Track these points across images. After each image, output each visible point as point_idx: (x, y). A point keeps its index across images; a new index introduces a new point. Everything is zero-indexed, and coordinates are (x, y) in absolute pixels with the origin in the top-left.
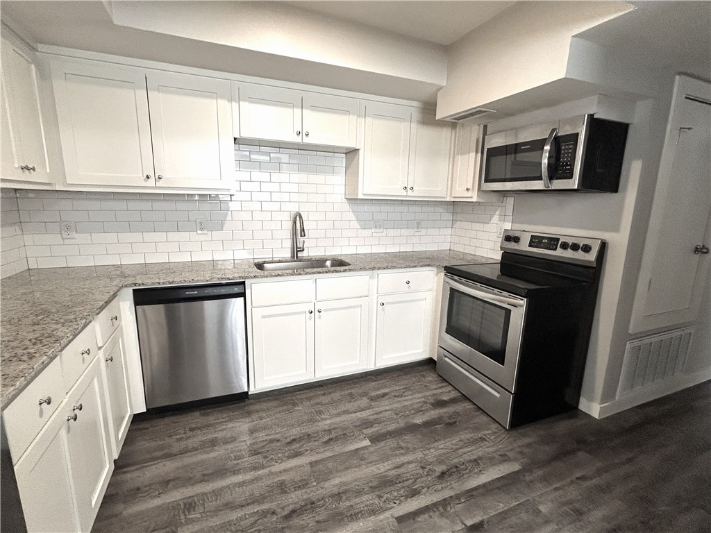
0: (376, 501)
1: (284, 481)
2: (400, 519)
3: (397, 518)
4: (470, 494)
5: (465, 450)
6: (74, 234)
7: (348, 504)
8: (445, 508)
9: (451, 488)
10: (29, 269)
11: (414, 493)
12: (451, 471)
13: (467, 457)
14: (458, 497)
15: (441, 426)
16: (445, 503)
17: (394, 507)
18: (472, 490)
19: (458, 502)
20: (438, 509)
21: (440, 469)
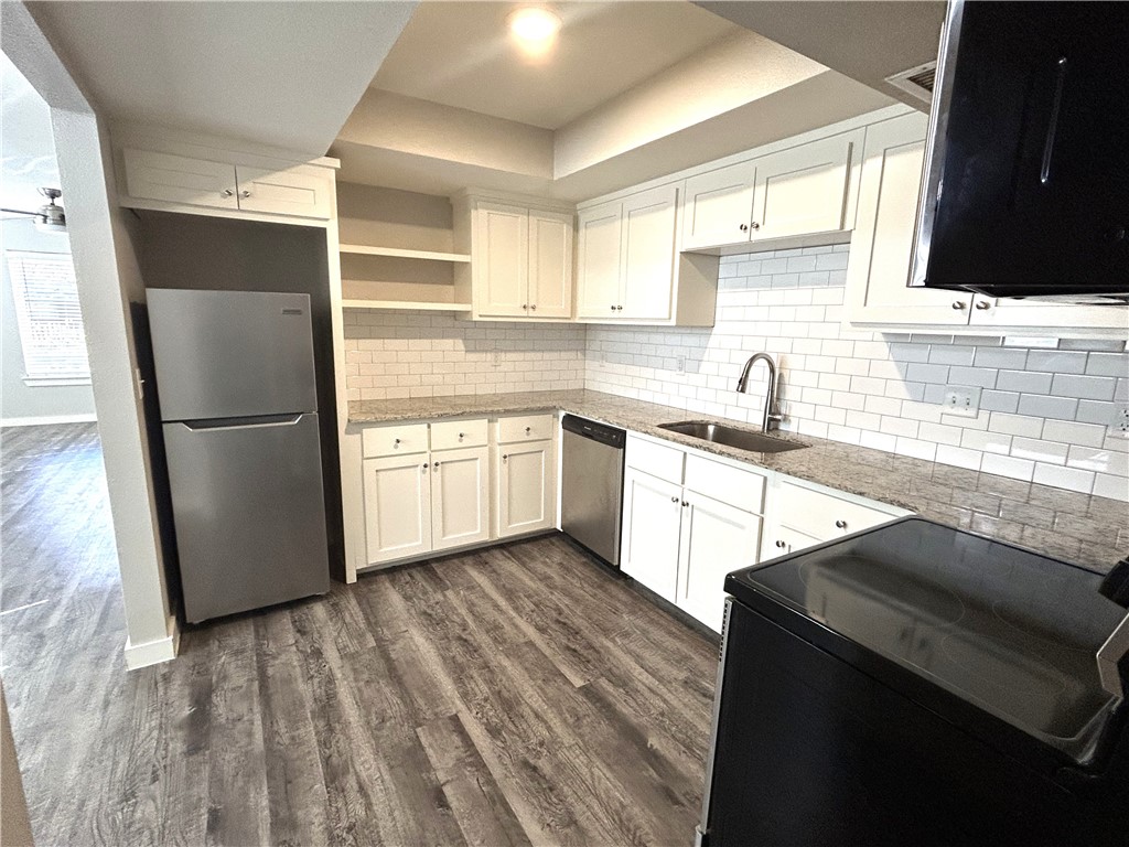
0: (480, 697)
1: (503, 627)
2: (455, 719)
3: (456, 715)
4: (497, 801)
5: (596, 807)
6: (606, 364)
7: (475, 675)
8: (471, 764)
9: (506, 776)
10: (584, 389)
11: (493, 732)
12: (542, 781)
13: (579, 808)
14: (491, 781)
15: (655, 775)
16: (480, 765)
17: (471, 712)
18: (505, 805)
19: (481, 782)
20: (470, 756)
21: (545, 765)
